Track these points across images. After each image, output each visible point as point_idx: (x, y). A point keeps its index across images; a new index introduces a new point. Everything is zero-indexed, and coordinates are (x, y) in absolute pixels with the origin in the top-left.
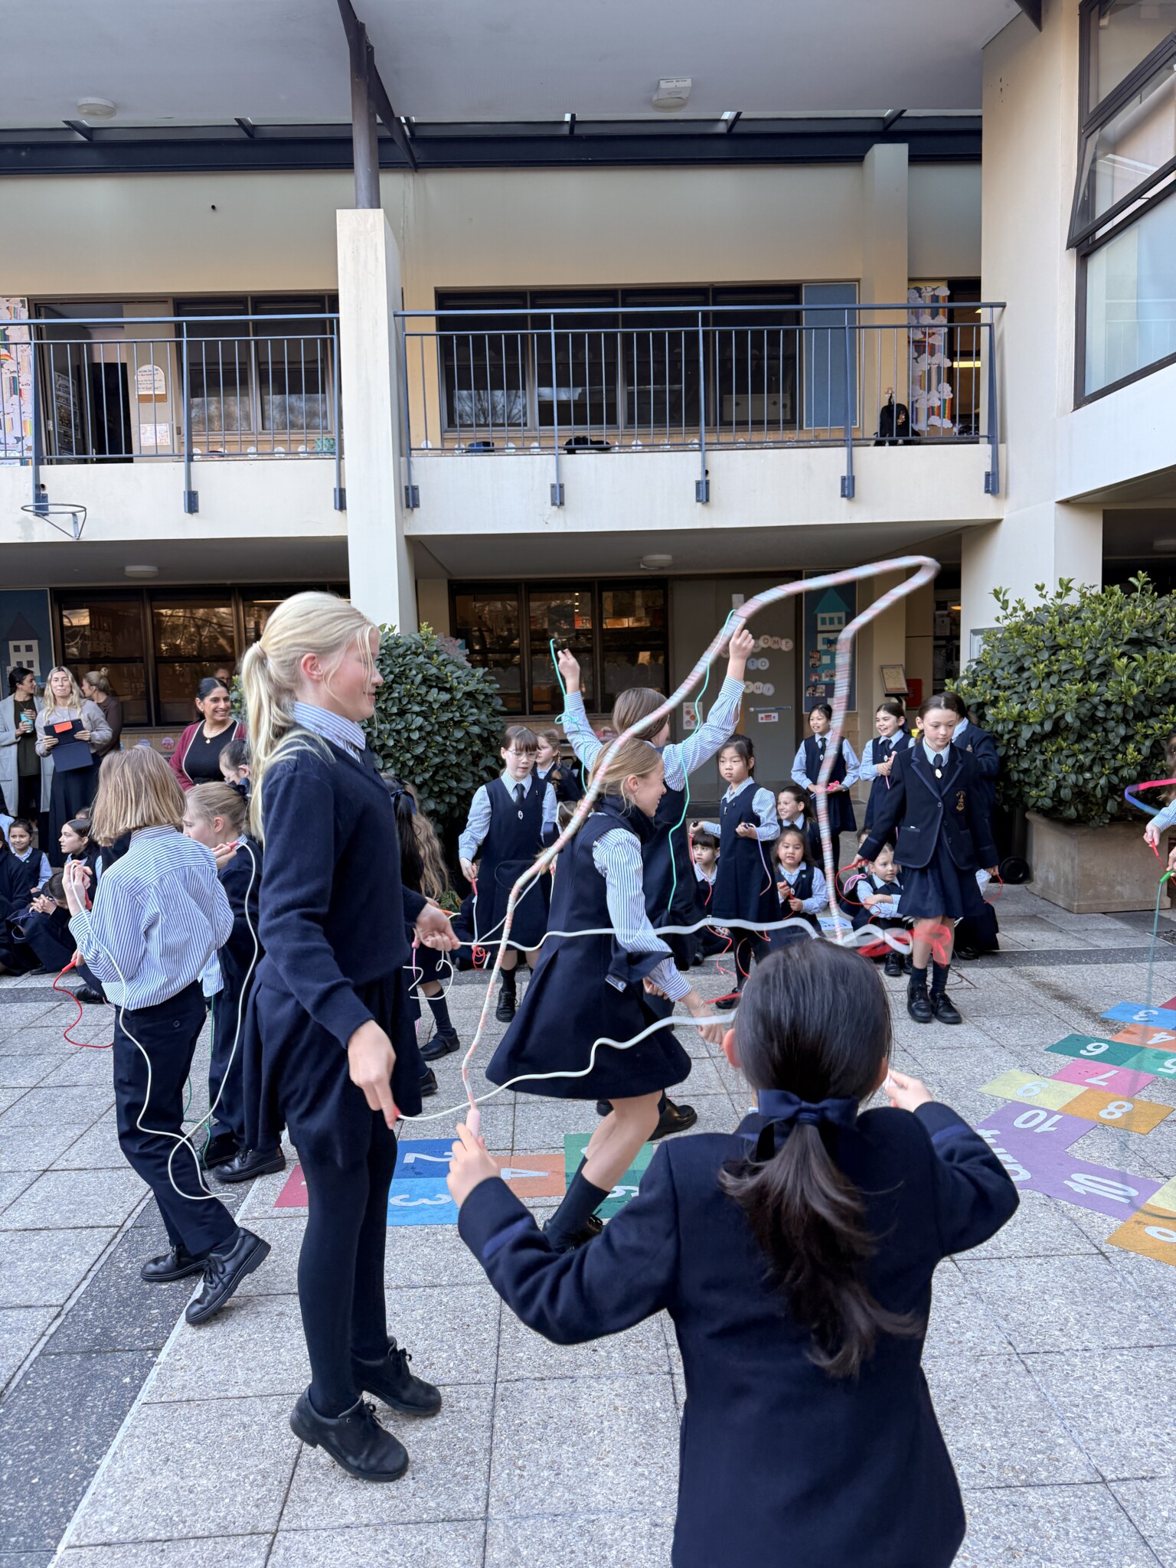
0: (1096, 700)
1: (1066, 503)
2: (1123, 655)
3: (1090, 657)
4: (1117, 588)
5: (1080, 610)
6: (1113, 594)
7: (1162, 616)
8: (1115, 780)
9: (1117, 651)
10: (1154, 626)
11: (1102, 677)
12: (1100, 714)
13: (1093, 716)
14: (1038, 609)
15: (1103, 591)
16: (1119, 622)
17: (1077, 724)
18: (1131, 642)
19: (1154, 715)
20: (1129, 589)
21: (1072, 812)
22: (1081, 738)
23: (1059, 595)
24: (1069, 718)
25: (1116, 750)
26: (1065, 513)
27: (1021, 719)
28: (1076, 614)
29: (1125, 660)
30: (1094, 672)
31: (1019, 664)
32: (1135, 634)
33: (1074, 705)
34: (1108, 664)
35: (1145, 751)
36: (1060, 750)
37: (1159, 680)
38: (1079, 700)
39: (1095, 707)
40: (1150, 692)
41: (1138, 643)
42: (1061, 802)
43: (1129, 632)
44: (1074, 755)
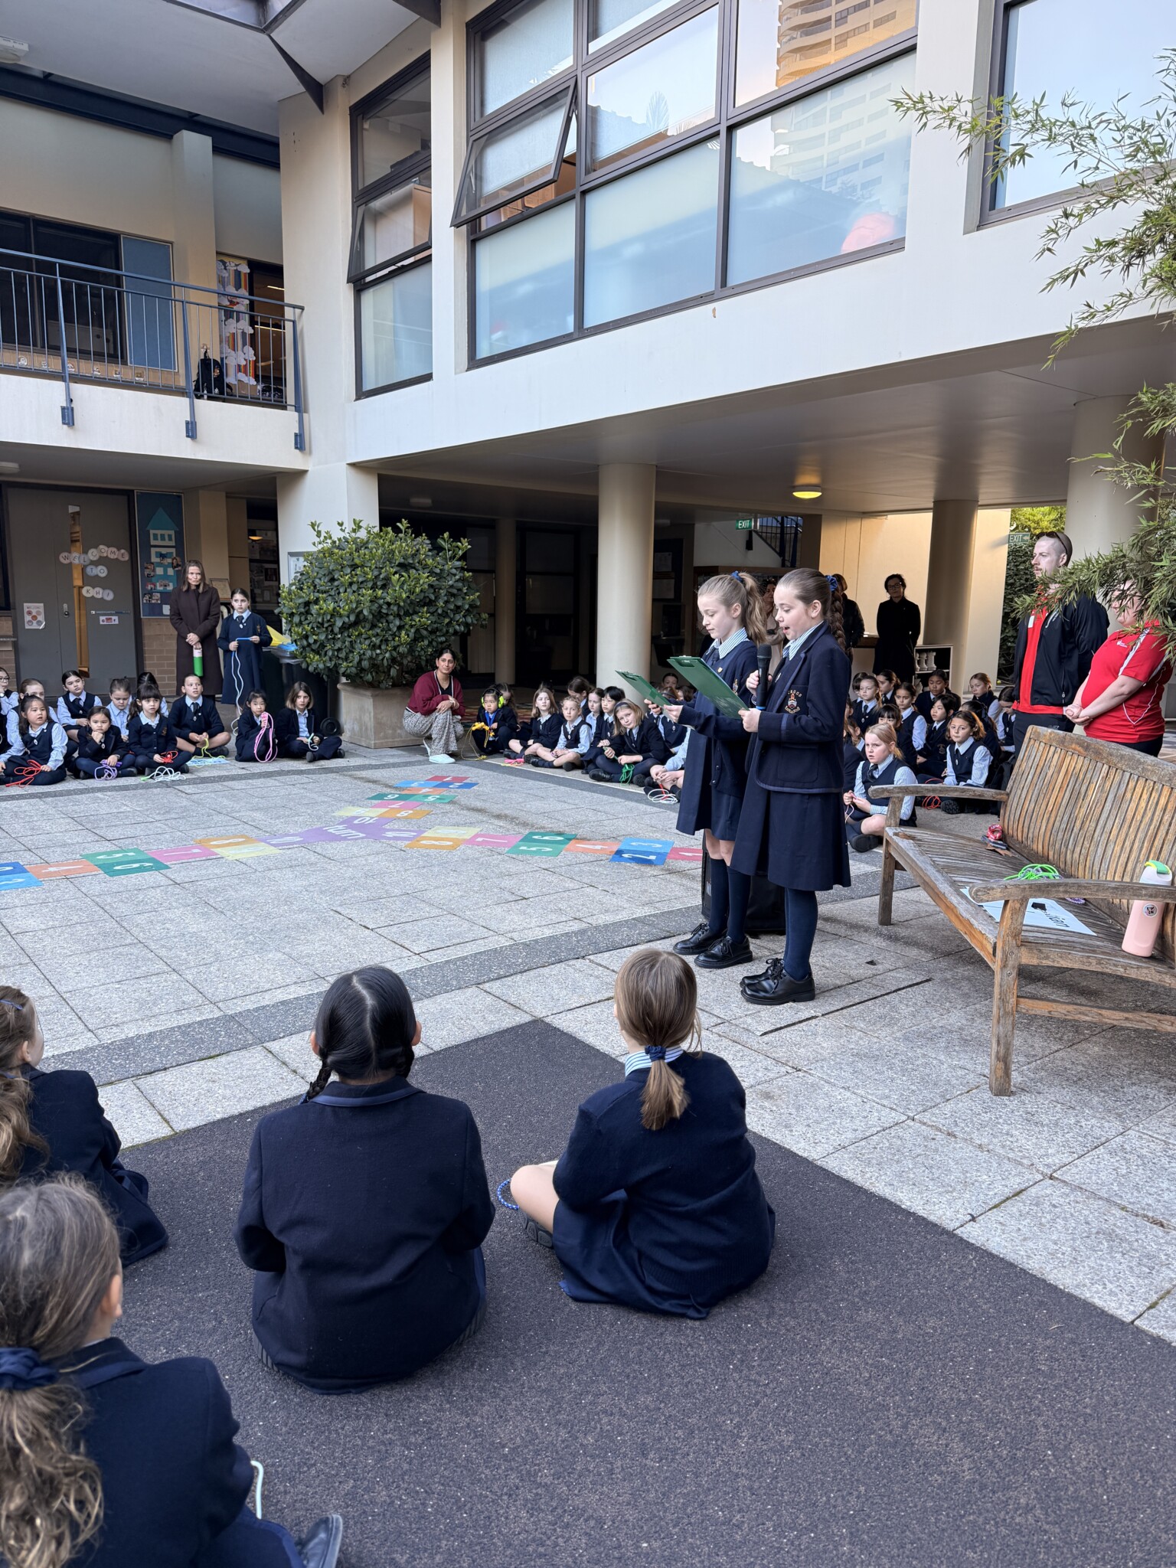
0: (381, 601)
1: (353, 465)
2: (396, 573)
3: (376, 573)
4: (389, 529)
5: (367, 542)
6: (387, 533)
7: (418, 551)
8: (395, 654)
9: (393, 570)
10: (414, 556)
11: (384, 587)
12: (384, 611)
13: (380, 612)
14: (339, 539)
15: (381, 530)
16: (392, 552)
17: (371, 617)
18: (400, 565)
19: (416, 613)
20: (397, 531)
21: (369, 677)
22: (373, 626)
23: (354, 531)
24: (366, 612)
25: (394, 635)
26: (352, 472)
27: (335, 614)
28: (365, 544)
29: (397, 576)
30: (379, 583)
31: (330, 576)
32: (402, 561)
33: (368, 604)
34: (387, 579)
35: (412, 635)
36: (360, 634)
37: (418, 590)
38: (371, 601)
39: (381, 607)
40: (412, 597)
41: (404, 566)
42: (362, 670)
43: (399, 559)
44: (369, 638)
